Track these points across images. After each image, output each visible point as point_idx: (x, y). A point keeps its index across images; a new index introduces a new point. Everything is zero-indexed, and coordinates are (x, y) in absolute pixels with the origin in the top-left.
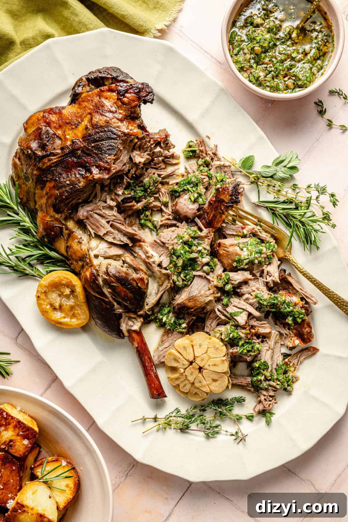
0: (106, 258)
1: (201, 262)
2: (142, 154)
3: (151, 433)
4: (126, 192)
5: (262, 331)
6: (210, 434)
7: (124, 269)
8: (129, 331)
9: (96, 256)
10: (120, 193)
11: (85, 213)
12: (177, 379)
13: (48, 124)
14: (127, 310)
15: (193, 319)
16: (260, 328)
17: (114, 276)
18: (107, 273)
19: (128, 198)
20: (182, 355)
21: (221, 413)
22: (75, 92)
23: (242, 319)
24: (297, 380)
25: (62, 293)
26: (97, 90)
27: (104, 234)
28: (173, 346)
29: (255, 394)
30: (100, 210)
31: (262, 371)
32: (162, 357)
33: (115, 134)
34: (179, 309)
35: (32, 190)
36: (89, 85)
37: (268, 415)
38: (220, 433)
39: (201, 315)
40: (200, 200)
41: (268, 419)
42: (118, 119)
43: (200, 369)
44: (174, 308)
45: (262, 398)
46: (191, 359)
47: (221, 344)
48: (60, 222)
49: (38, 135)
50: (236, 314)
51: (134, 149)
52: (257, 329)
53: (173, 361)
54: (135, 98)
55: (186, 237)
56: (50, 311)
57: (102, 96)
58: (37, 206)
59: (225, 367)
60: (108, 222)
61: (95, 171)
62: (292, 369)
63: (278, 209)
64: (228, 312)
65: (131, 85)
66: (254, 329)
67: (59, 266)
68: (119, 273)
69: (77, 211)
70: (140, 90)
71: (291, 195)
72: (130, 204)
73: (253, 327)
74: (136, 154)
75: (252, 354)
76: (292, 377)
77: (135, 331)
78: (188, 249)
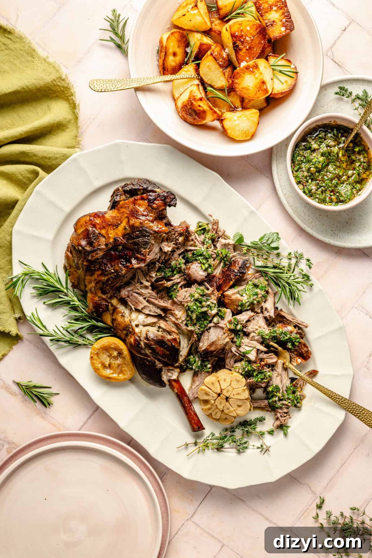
0: (145, 326)
1: (211, 314)
2: (170, 244)
3: (193, 455)
4: (158, 274)
5: (270, 361)
6: (241, 450)
7: (160, 333)
8: (170, 381)
9: (137, 326)
10: (154, 275)
11: (126, 293)
12: (209, 409)
13: (94, 226)
14: (166, 364)
15: (215, 360)
16: (268, 360)
17: (153, 339)
18: (147, 338)
19: (160, 278)
20: (211, 389)
21: (247, 432)
22: (115, 200)
23: (252, 356)
24: (304, 398)
25: (111, 355)
26: (132, 199)
27: (142, 309)
28: (203, 383)
29: (272, 413)
30: (138, 289)
31: (275, 393)
32: (195, 393)
33: (148, 233)
34: (204, 354)
35: (83, 277)
36: (125, 195)
37: (285, 428)
38: (249, 448)
39: (221, 356)
40: (210, 270)
41: (285, 431)
42: (149, 221)
43: (227, 399)
44: (201, 354)
45: (279, 415)
46: (219, 391)
47: (241, 376)
48: (107, 301)
49: (87, 235)
50: (248, 352)
51: (163, 241)
52: (266, 360)
53: (204, 395)
54: (161, 205)
55: (197, 296)
56: (101, 368)
57: (136, 203)
58: (87, 289)
59: (246, 394)
60: (145, 299)
61: (134, 261)
62: (299, 390)
63: (269, 273)
64: (241, 352)
65: (158, 194)
66: (263, 361)
67: (105, 333)
68: (156, 337)
69: (120, 292)
70: (166, 198)
71: (276, 261)
72: (161, 282)
73: (262, 360)
74: (165, 245)
75: (265, 381)
76: (300, 395)
77: (174, 380)
78: (199, 305)
